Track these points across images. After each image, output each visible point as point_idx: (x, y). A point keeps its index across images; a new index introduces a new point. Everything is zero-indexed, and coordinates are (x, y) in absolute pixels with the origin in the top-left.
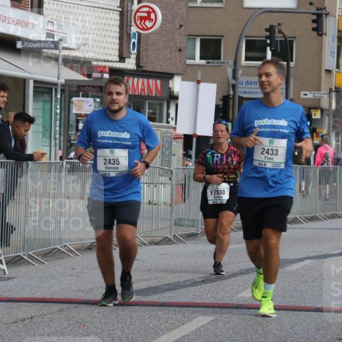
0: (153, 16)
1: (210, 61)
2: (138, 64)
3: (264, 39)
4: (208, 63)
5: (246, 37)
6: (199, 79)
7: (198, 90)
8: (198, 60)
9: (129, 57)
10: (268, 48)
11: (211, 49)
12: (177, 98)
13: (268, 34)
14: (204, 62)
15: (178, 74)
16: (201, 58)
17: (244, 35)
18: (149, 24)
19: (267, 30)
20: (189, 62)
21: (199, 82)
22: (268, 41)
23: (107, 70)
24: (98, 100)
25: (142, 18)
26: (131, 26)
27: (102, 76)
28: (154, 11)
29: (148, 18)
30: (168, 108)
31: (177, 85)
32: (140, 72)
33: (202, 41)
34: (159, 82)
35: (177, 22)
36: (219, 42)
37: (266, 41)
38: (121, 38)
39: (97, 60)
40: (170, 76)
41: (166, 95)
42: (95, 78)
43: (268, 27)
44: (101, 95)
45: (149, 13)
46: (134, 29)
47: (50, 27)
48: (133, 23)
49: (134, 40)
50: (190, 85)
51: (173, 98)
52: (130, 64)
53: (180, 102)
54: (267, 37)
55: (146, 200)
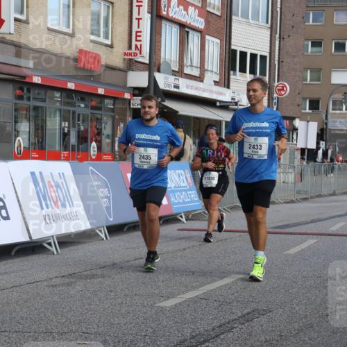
0: (285, 88)
1: (314, 111)
3: (341, 100)
5: (332, 99)
6: (309, 120)
7: (308, 126)
8: (308, 111)
10: (344, 104)
11: (314, 105)
12: (297, 129)
13: (343, 97)
14: (311, 111)
15: (298, 118)
16: (309, 109)
18: (283, 93)
20: (303, 111)
21: (308, 122)
25: (279, 90)
26: (273, 94)
28: (286, 87)
29: (283, 90)
30: (293, 134)
31: (297, 123)
33: (310, 101)
34: (288, 122)
35: (297, 92)
36: (318, 102)
37: (343, 101)
38: (269, 100)
40: (294, 118)
41: (292, 128)
45: (283, 87)
46: (275, 95)
47: (233, 95)
49: (275, 101)
50: (304, 123)
51: (295, 129)
53: (299, 132)
54: (343, 99)
55: (282, 180)
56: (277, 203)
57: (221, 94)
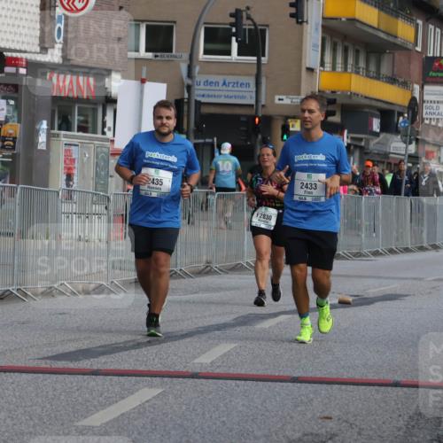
1: (159, 54)
3: (228, 26)
4: (156, 56)
5: (205, 23)
6: (144, 76)
7: (142, 92)
8: (143, 53)
9: (53, 47)
10: (234, 39)
11: (160, 38)
12: (114, 101)
13: (233, 20)
14: (150, 55)
16: (148, 50)
17: (202, 21)
19: (231, 15)
20: (132, 54)
21: (143, 81)
22: (234, 30)
23: (24, 63)
24: (12, 102)
26: (55, 7)
27: (17, 70)
30: (104, 114)
33: (148, 27)
35: (116, 3)
36: (169, 30)
37: (231, 29)
38: (42, 22)
39: (10, 50)
42: (8, 74)
43: (233, 11)
44: (15, 95)
48: (58, 3)
51: (110, 101)
53: (119, 106)
54: (232, 24)
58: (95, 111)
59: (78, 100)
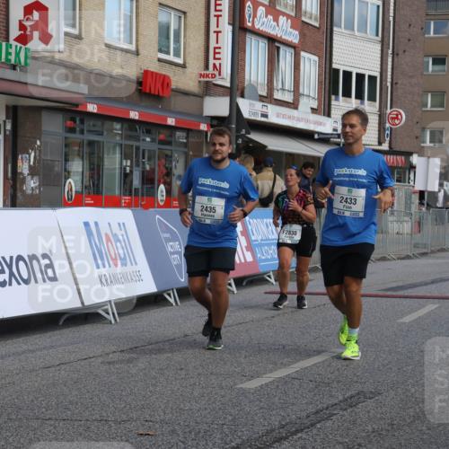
0: (400, 117)
2: (390, 147)
4: (435, 145)
6: (429, 155)
7: (428, 163)
8: (428, 144)
9: (385, 143)
12: (415, 168)
14: (432, 145)
15: (416, 153)
16: (431, 142)
18: (397, 122)
20: (422, 145)
21: (429, 157)
25: (393, 118)
26: (386, 123)
28: (400, 114)
29: (397, 118)
30: (409, 174)
31: (415, 159)
32: (391, 152)
33: (431, 132)
34: (403, 158)
35: (415, 120)
36: (441, 132)
38: (379, 131)
40: (411, 154)
41: (408, 166)
45: (397, 115)
46: (388, 125)
47: (335, 125)
48: (387, 121)
49: (388, 132)
50: (423, 159)
51: (413, 167)
52: (385, 147)
53: (417, 170)
55: (395, 231)
56: (389, 259)
57: (320, 124)
58: (405, 172)
59: (397, 167)
